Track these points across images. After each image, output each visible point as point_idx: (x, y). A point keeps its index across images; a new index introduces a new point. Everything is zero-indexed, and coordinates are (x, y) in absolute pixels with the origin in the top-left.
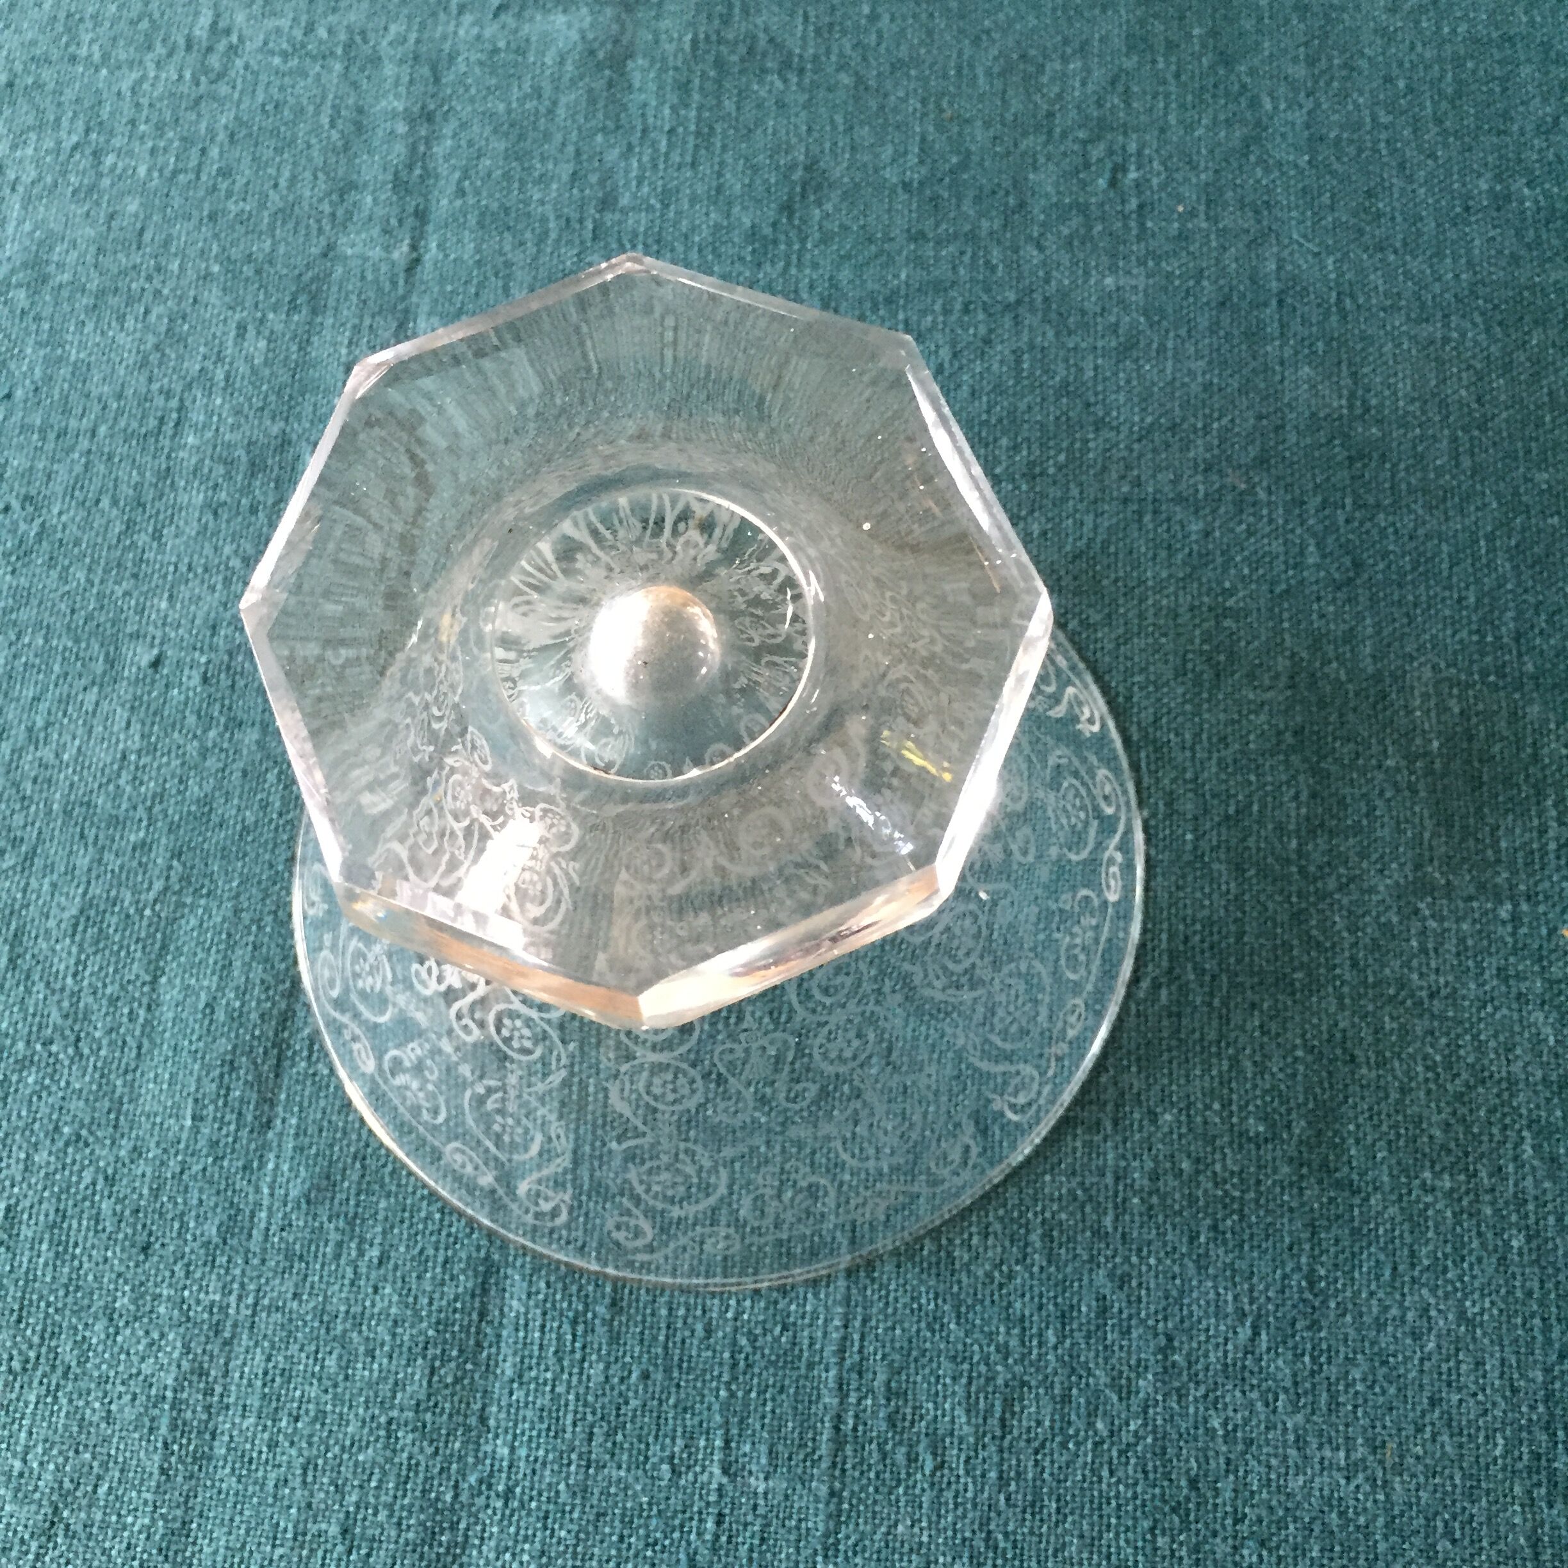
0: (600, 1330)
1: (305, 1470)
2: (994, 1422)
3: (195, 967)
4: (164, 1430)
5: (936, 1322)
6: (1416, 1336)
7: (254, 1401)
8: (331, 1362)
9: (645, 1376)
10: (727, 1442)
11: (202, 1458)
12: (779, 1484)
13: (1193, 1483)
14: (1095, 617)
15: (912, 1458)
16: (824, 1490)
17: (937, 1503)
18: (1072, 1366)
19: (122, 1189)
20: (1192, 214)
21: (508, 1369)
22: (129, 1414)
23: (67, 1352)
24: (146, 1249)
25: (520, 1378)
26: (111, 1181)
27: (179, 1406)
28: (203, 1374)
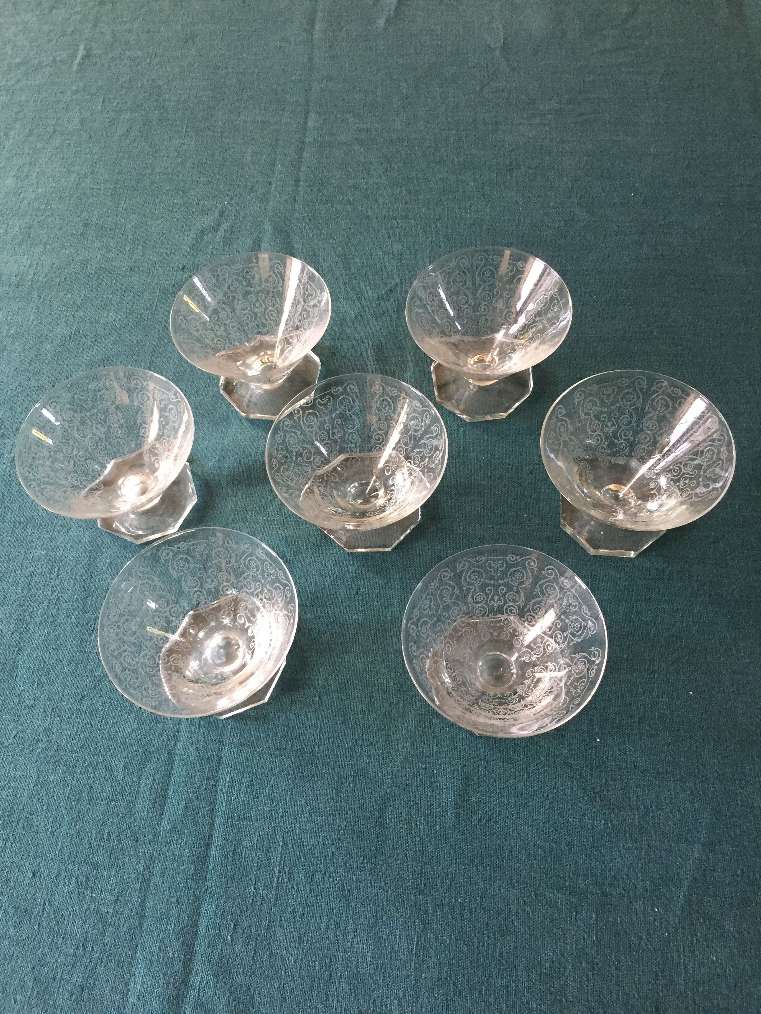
0: (230, 859)
1: (169, 888)
2: (310, 879)
3: (147, 779)
4: (140, 880)
5: (299, 858)
6: (396, 860)
7: (159, 874)
8: (175, 865)
9: (239, 869)
10: (255, 883)
11: (148, 886)
12: (265, 892)
13: (349, 891)
14: (345, 698)
15: (292, 887)
17: (297, 896)
18: (326, 867)
19: (132, 828)
21: (211, 867)
22: (133, 877)
23: (121, 864)
24: (137, 841)
25: (213, 869)
26: (130, 827)
27: (143, 875)
28: (148, 868)
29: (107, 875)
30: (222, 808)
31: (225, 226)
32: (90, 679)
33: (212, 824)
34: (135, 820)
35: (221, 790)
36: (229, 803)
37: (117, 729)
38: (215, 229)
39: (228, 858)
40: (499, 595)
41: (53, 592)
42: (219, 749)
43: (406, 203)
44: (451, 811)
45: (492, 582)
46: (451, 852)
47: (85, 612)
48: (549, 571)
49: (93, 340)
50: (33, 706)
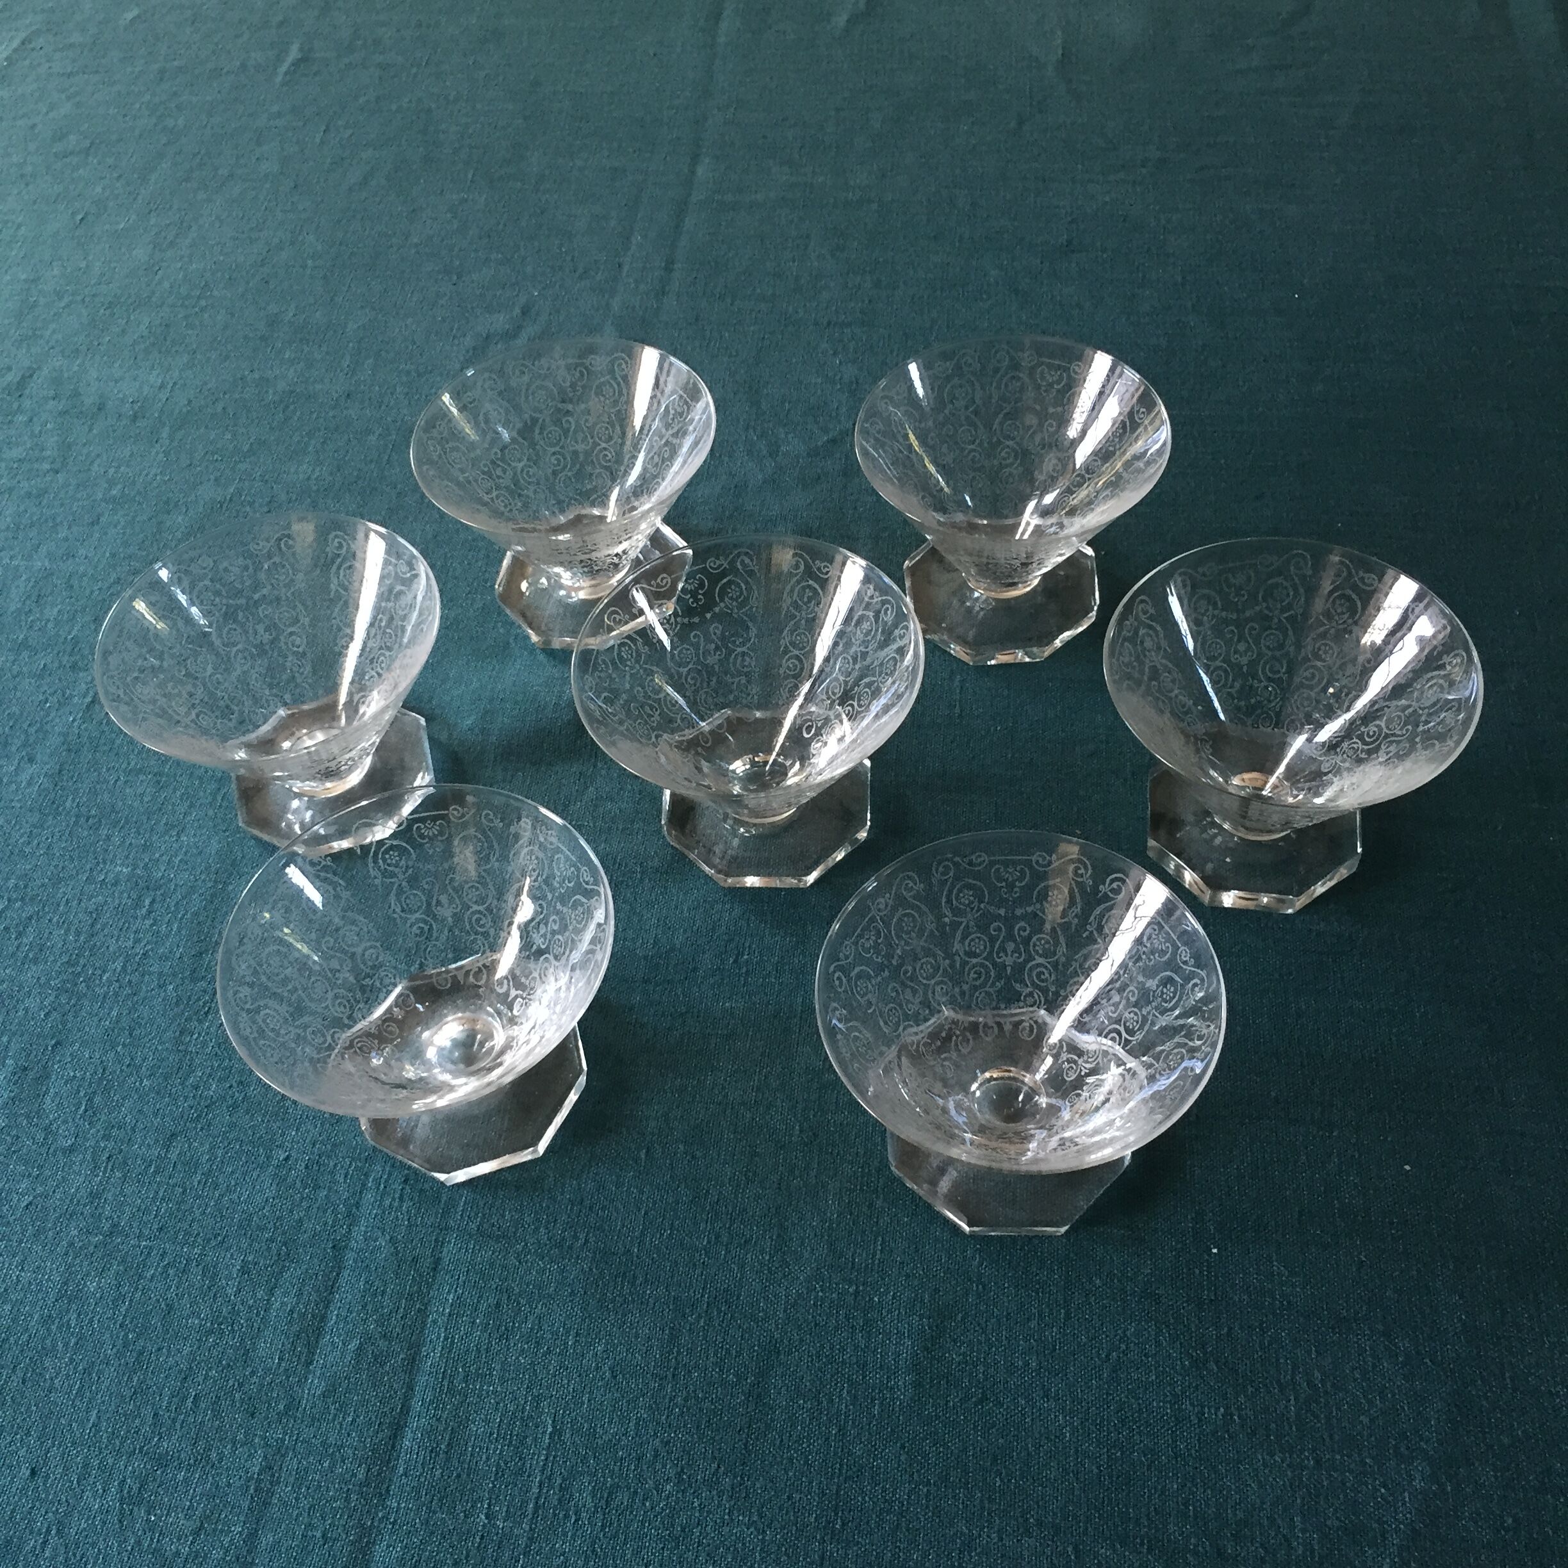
1: (310, 1509)
2: (603, 1502)
3: (287, 1294)
4: (252, 1491)
5: (584, 1459)
7: (292, 1480)
8: (326, 1465)
9: (459, 1476)
10: (489, 1505)
11: (266, 1504)
12: (509, 1524)
13: (683, 1530)
14: (698, 1154)
15: (566, 1516)
16: (527, 1528)
17: (574, 1536)
18: (640, 1479)
19: (246, 1388)
21: (401, 1470)
22: (238, 1484)
24: (253, 1414)
25: (405, 1474)
26: (241, 1385)
27: (259, 1481)
28: (271, 1468)
29: (185, 1480)
30: (432, 1357)
31: (530, 330)
32: (190, 1102)
33: (410, 1388)
34: (253, 1373)
35: (435, 1322)
36: (448, 1347)
37: (234, 1197)
38: (510, 335)
39: (437, 1454)
40: (1015, 941)
41: (137, 941)
42: (436, 1241)
43: (870, 301)
44: (904, 1380)
45: (1002, 912)
46: (903, 1458)
47: (194, 980)
48: (1115, 885)
49: (266, 509)
50: (71, 1150)
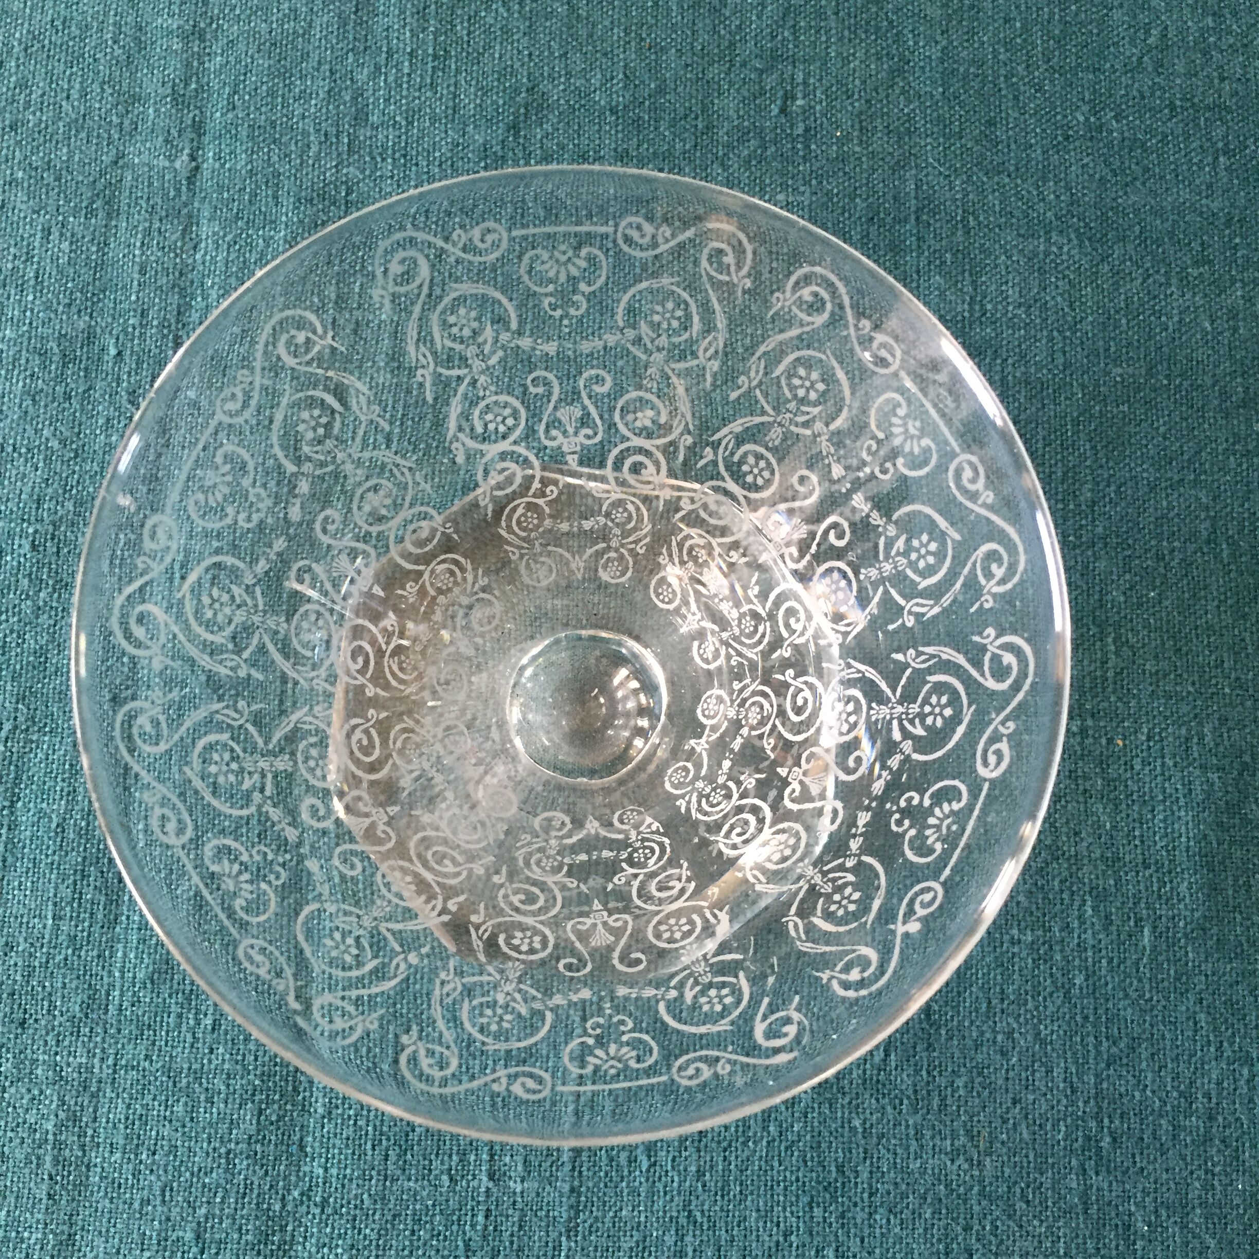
1: (163, 1192)
4: (48, 1165)
6: (1003, 1054)
7: (119, 1140)
8: (179, 1109)
10: (492, 1156)
11: (82, 1185)
12: (532, 1185)
13: (840, 1169)
16: (566, 1188)
17: (652, 1193)
20: (847, 138)
22: (19, 1154)
24: (22, 1024)
27: (59, 1145)
28: (75, 1120)
